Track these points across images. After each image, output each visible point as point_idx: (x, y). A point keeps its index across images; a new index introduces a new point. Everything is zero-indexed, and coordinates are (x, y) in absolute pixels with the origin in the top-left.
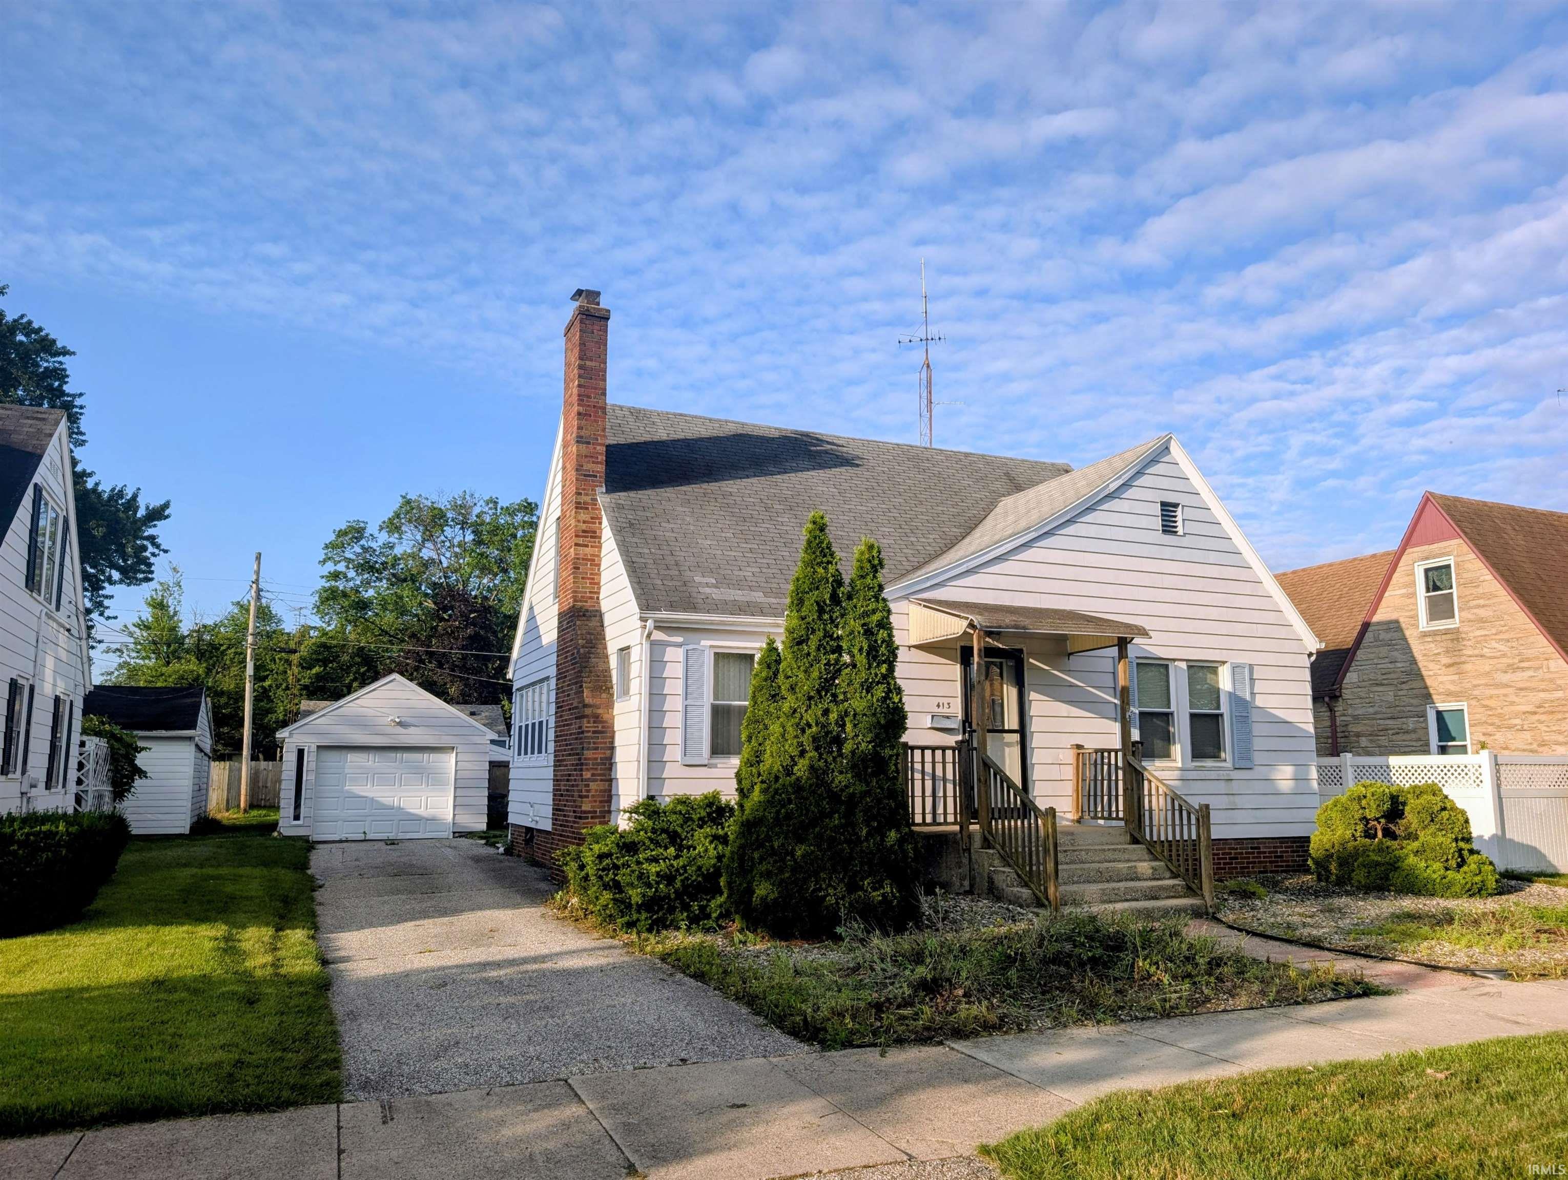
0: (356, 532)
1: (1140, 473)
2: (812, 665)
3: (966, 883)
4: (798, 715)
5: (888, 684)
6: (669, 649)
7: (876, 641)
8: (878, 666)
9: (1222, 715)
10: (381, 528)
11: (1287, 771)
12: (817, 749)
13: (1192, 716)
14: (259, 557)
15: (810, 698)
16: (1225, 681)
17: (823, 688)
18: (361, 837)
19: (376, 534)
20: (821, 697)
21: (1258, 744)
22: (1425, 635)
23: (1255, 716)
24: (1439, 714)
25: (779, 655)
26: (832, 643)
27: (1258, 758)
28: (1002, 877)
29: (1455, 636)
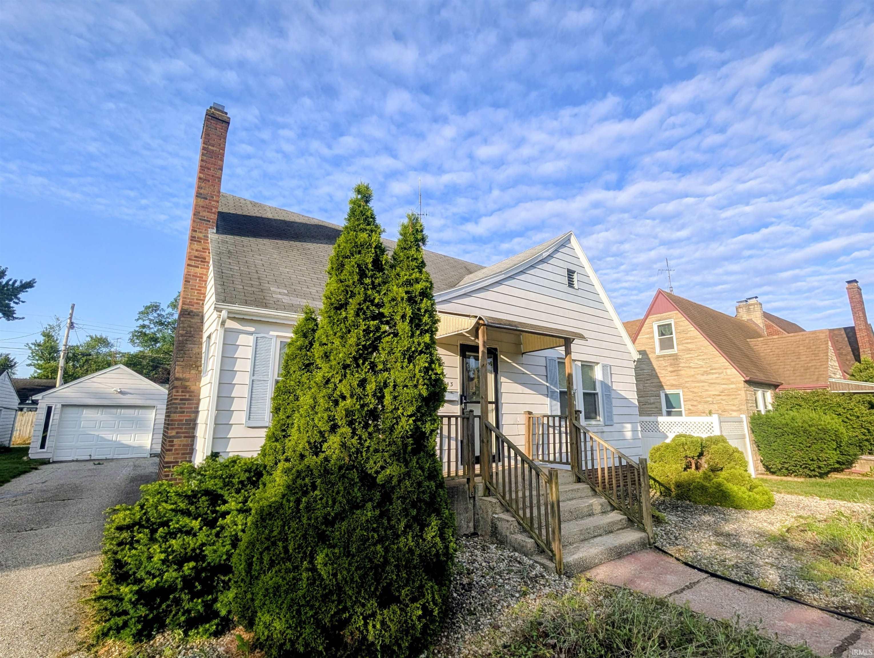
0: (155, 307)
1: (556, 251)
2: (349, 331)
3: (471, 525)
4: (331, 386)
5: (431, 354)
6: (241, 336)
7: (419, 309)
8: (421, 334)
9: (597, 394)
10: (168, 307)
11: (629, 426)
12: (350, 423)
13: (585, 394)
14: (73, 307)
15: (345, 367)
16: (598, 374)
17: (361, 356)
18: (88, 458)
19: (165, 308)
20: (358, 366)
21: (615, 411)
22: (659, 357)
23: (613, 395)
24: (666, 395)
25: (317, 325)
26: (372, 308)
27: (616, 419)
28: (505, 525)
29: (675, 357)
